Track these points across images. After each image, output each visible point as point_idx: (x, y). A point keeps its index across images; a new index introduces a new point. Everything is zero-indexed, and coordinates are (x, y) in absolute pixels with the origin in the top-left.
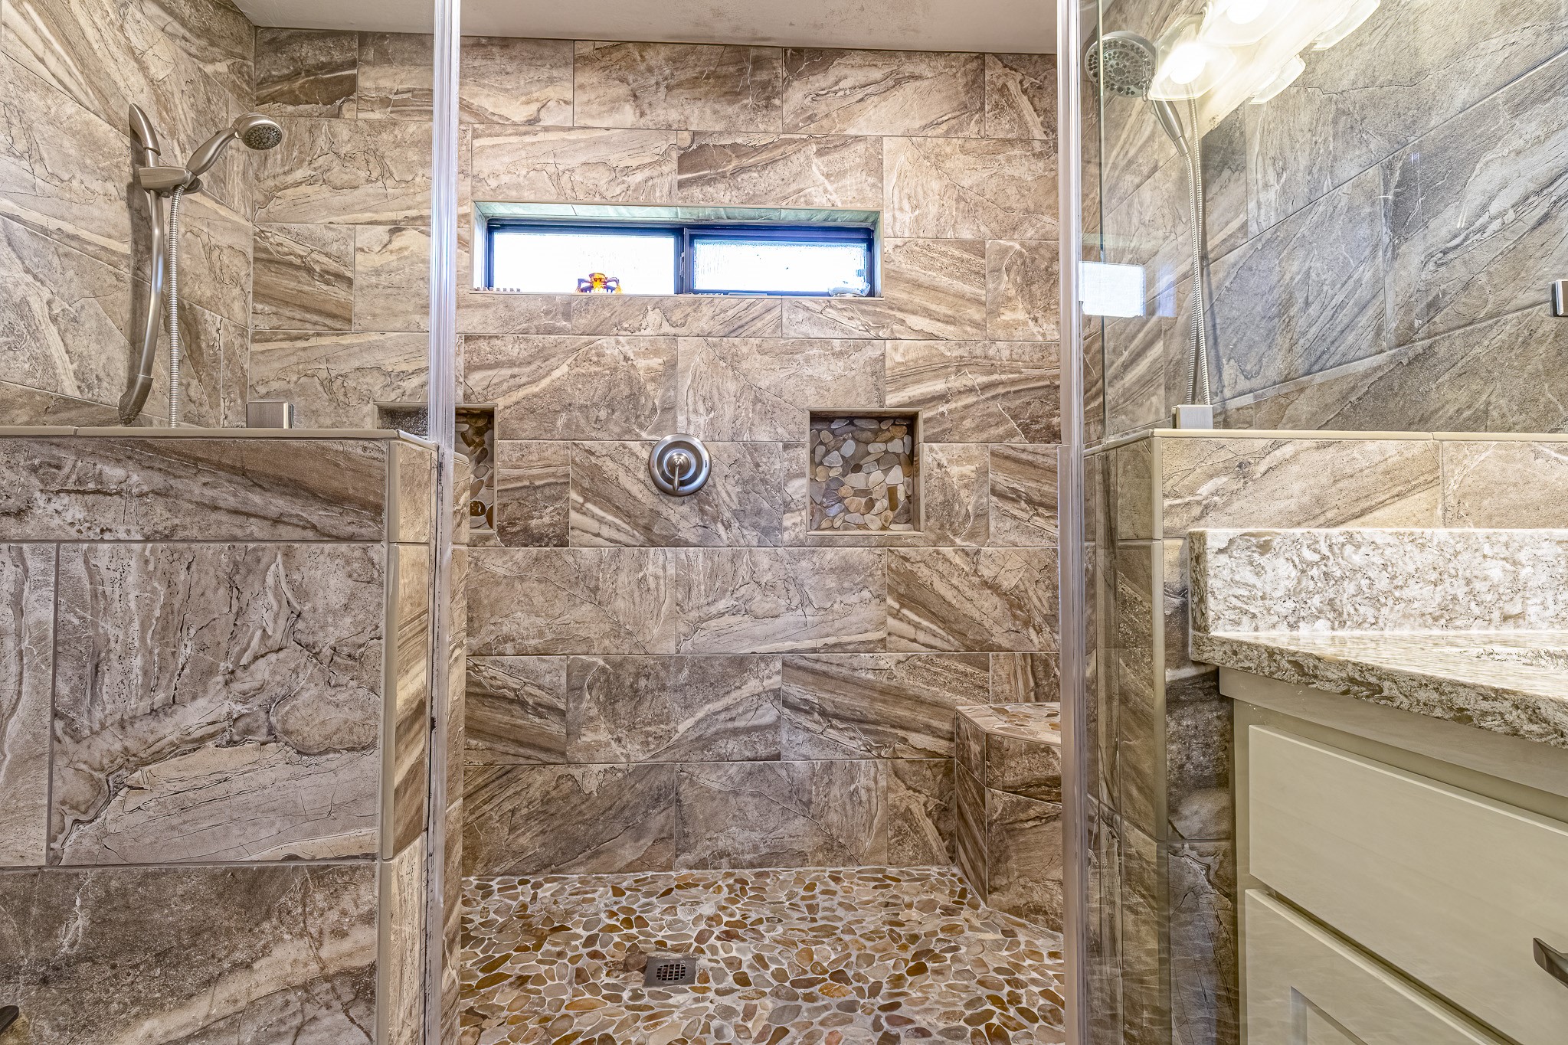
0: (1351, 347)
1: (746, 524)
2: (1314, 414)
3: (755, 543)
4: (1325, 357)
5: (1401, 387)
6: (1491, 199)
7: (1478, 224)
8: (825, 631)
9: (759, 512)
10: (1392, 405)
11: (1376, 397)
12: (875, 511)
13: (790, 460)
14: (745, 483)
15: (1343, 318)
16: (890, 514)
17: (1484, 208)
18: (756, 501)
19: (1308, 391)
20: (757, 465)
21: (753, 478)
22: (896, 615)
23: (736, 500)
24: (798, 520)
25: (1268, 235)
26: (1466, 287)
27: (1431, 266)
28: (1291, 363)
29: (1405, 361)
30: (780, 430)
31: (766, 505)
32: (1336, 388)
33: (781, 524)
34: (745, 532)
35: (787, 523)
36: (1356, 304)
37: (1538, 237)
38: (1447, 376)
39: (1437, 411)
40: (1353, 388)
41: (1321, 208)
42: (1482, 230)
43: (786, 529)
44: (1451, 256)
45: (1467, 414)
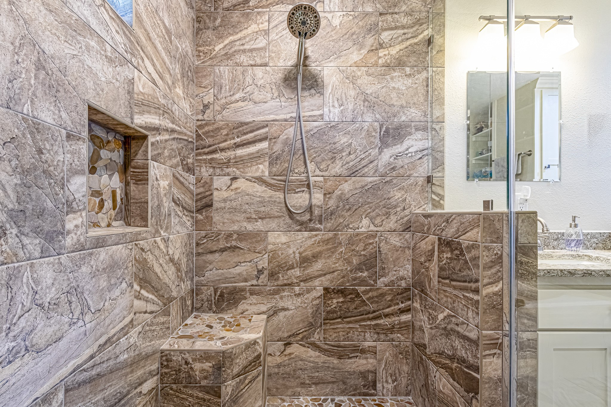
0: (366, 172)
1: (26, 230)
2: (351, 190)
3: (37, 254)
4: (357, 173)
5: (382, 188)
6: (409, 148)
7: (406, 152)
8: (98, 334)
9: (41, 214)
10: (379, 193)
11: (374, 189)
12: (104, 210)
13: (73, 153)
14: (25, 172)
15: (364, 163)
16: (113, 213)
17: (407, 149)
18: (38, 198)
19: (349, 182)
20: (40, 152)
21: (35, 168)
22: (138, 297)
23: (13, 196)
24: (79, 221)
25: (333, 124)
26: (402, 167)
27: (393, 158)
28: (342, 171)
29: (384, 181)
30: (64, 115)
31: (49, 205)
32: (360, 183)
33: (63, 227)
34: (26, 241)
35: (69, 226)
36: (369, 160)
37: (419, 161)
38: (396, 189)
39: (392, 197)
40: (366, 185)
41: (357, 125)
42: (407, 154)
43: (69, 232)
44: (398, 158)
45: (401, 199)
